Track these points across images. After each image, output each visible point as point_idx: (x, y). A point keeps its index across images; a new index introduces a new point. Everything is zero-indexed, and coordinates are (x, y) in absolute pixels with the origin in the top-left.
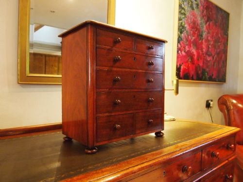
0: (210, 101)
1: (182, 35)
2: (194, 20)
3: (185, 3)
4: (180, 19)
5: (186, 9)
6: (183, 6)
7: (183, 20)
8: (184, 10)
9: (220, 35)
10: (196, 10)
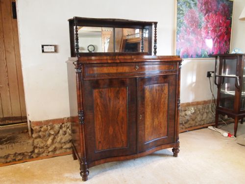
0: (211, 73)
1: (181, 28)
2: (191, 16)
3: (183, 6)
4: (178, 18)
5: (184, 9)
6: (181, 8)
7: (182, 18)
8: (182, 11)
9: (221, 21)
10: (193, 8)
